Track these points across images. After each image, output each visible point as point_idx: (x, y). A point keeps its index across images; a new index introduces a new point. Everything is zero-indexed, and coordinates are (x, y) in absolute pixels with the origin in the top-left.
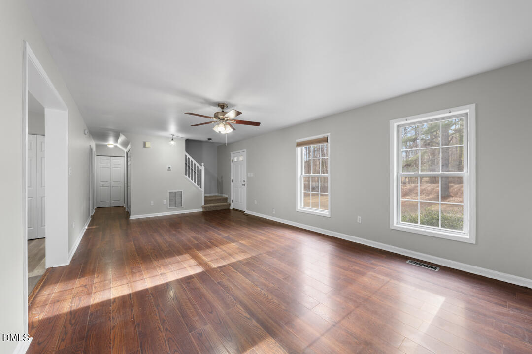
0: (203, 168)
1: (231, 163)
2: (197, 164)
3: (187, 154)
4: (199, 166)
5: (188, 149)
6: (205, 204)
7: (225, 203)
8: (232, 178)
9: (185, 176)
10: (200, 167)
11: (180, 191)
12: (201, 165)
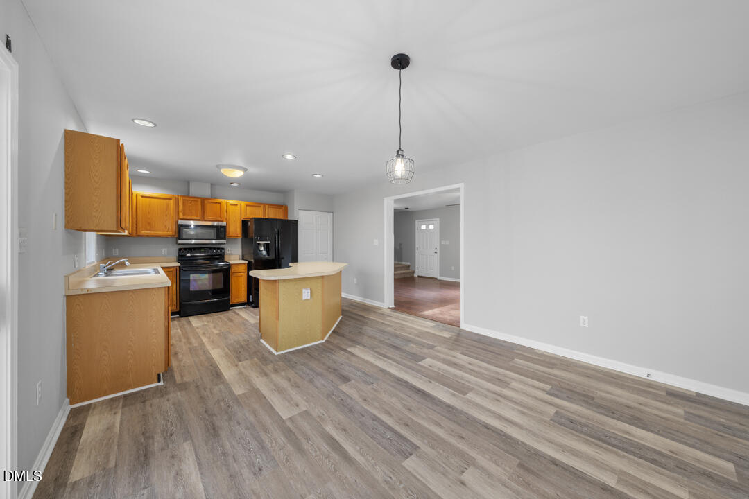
1: (417, 231)
7: (408, 271)
8: (417, 246)
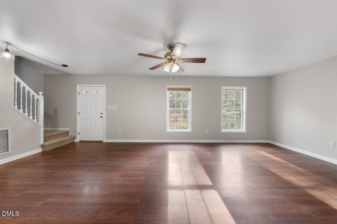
0: (41, 99)
1: (78, 96)
2: (32, 93)
3: (16, 77)
4: (35, 94)
5: (18, 71)
6: (44, 142)
8: (78, 111)
9: (13, 106)
10: (36, 96)
11: (5, 129)
12: (39, 95)
